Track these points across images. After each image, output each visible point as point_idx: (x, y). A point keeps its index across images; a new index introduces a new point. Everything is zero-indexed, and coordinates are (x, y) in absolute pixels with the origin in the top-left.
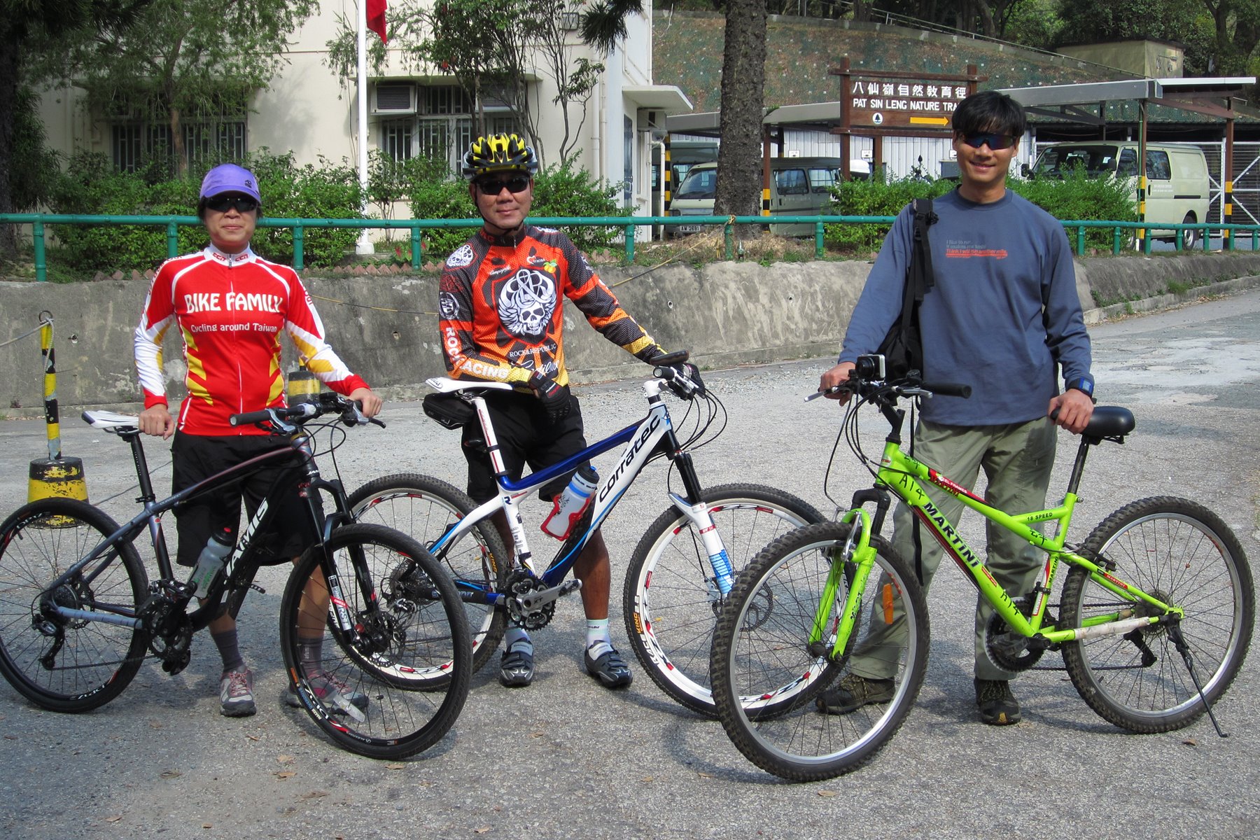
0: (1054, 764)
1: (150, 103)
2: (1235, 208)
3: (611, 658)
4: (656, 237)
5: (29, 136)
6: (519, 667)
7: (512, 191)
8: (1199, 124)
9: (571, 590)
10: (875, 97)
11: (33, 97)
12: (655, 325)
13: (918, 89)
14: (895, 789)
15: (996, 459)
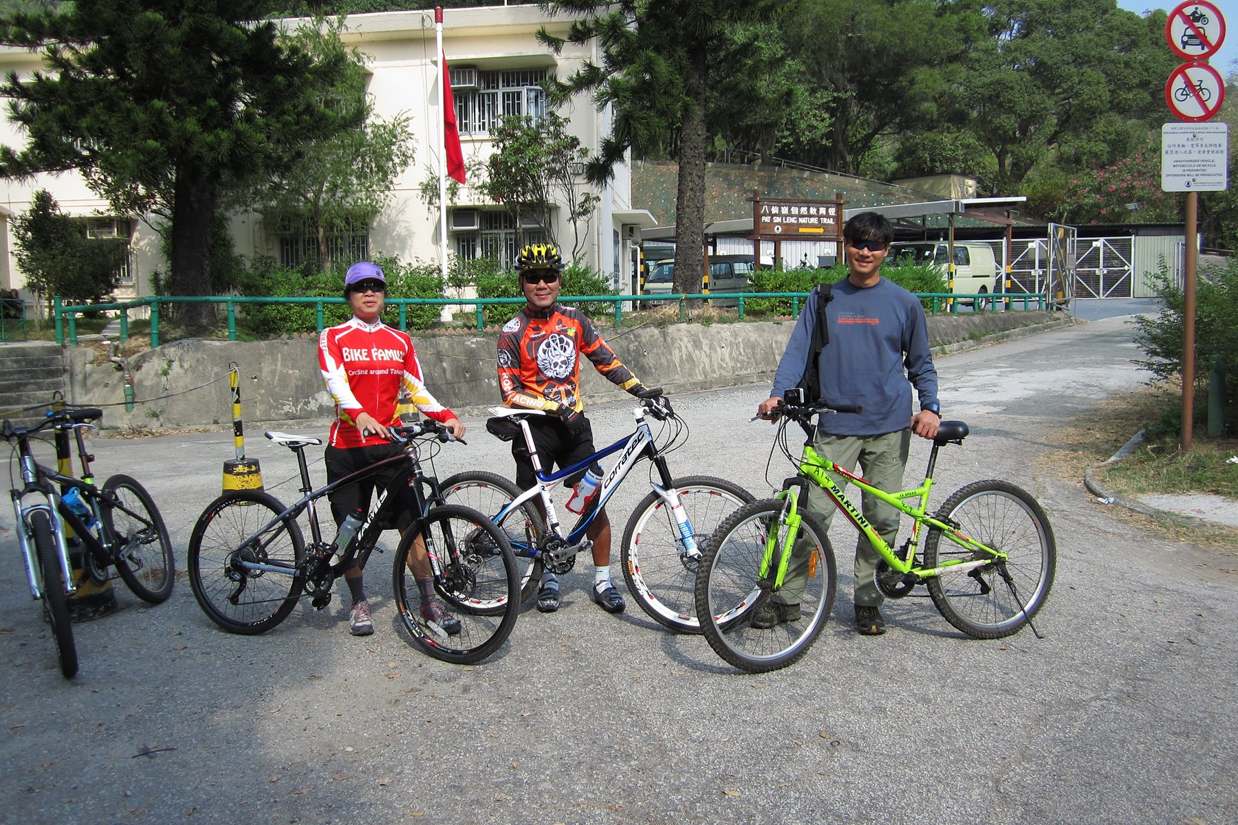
0: (910, 663)
1: (304, 223)
2: (1013, 282)
3: (612, 592)
4: (635, 307)
5: (224, 245)
6: (550, 598)
7: (546, 282)
8: (988, 228)
9: (586, 547)
10: (776, 215)
11: (226, 219)
12: (635, 366)
13: (804, 210)
14: (804, 682)
15: (867, 457)
